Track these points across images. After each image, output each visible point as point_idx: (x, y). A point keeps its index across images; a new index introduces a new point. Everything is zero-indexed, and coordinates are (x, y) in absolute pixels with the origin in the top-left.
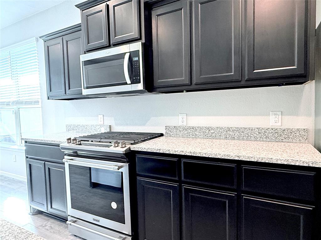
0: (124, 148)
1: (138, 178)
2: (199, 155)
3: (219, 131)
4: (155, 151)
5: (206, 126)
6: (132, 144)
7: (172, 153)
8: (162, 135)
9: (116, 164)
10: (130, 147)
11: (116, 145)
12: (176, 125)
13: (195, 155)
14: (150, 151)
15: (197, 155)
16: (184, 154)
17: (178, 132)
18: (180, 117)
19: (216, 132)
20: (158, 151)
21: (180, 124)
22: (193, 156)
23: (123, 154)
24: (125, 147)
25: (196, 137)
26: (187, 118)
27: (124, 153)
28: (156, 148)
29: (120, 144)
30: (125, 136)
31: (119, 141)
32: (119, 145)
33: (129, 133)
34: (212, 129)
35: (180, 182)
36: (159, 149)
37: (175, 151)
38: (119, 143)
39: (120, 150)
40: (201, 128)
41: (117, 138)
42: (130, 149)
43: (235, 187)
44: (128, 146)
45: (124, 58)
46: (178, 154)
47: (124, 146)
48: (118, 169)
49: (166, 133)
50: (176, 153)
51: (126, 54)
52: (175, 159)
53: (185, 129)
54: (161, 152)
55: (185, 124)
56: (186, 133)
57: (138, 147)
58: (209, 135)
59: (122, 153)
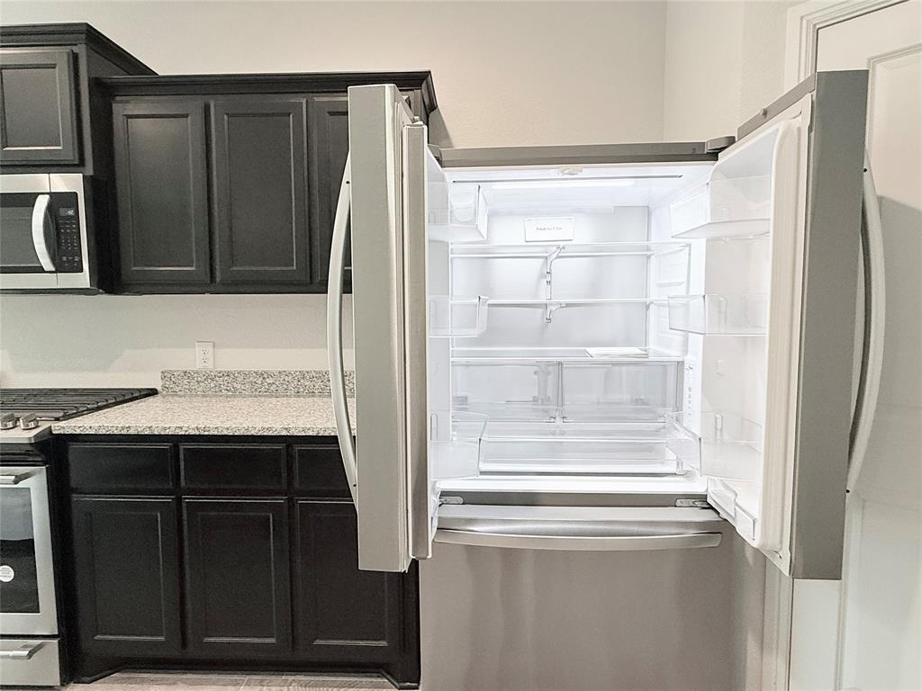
0: (34, 430)
1: (75, 497)
2: (216, 433)
3: (284, 380)
4: (116, 432)
5: (256, 370)
6: (57, 419)
7: (156, 433)
8: (152, 392)
9: (8, 471)
10: (50, 427)
11: (10, 424)
12: (188, 369)
13: (206, 433)
14: (104, 432)
15: (211, 433)
16: (183, 433)
17: (194, 385)
18: (198, 349)
19: (277, 383)
20: (125, 430)
21: (199, 366)
22: (203, 435)
23: (31, 444)
24: (37, 427)
25: (235, 393)
26: (214, 351)
27: (33, 442)
28: (120, 426)
29: (21, 421)
30: (43, 400)
31: (17, 414)
32: (18, 424)
33: (56, 390)
34: (270, 376)
35: (177, 492)
36: (127, 426)
37: (165, 429)
38: (18, 419)
39: (21, 435)
40: (246, 375)
41: (15, 406)
42: (51, 432)
43: (285, 486)
44: (44, 426)
45: (33, 206)
46: (170, 433)
47: (32, 425)
48: (16, 482)
49: (164, 387)
50: (167, 432)
51: (40, 196)
52: (166, 446)
53: (209, 377)
54: (132, 432)
55: (210, 366)
56: (212, 385)
57: (73, 425)
58: (263, 389)
59: (26, 442)
